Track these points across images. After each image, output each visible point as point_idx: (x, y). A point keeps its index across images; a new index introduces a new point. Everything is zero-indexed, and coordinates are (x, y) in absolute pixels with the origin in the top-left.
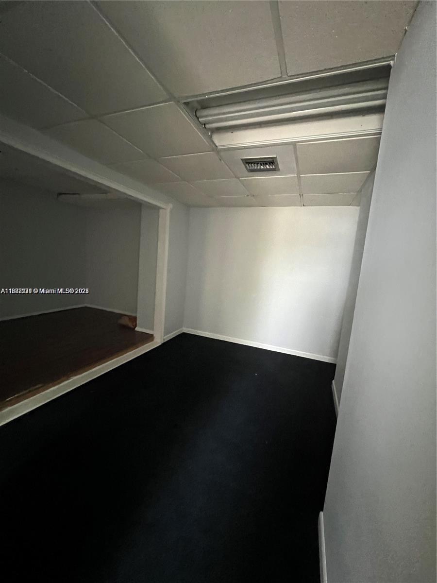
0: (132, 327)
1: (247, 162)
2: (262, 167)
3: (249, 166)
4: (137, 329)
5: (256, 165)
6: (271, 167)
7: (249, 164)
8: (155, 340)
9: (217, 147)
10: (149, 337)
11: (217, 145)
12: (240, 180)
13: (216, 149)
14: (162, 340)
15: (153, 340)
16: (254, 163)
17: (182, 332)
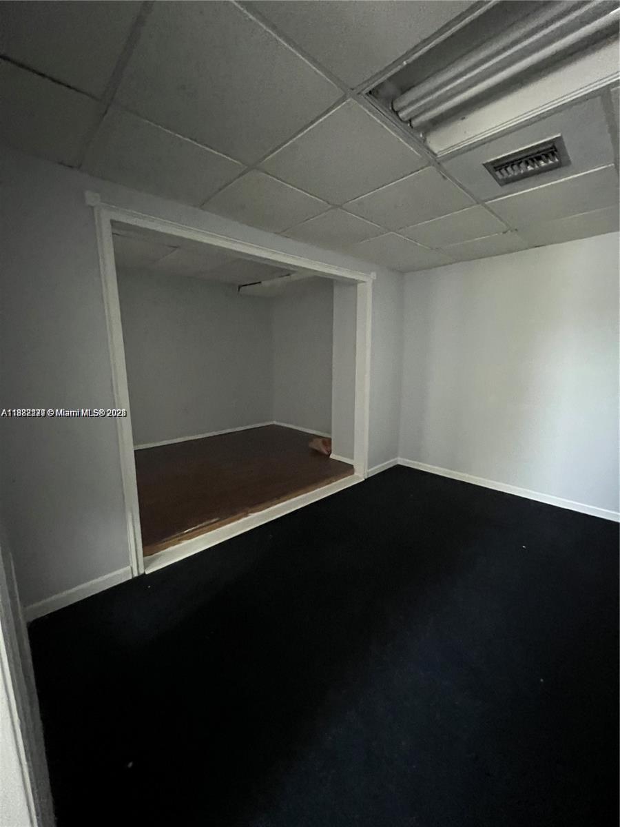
0: (326, 453)
1: (497, 166)
2: (530, 168)
3: (502, 174)
4: (332, 456)
5: (515, 167)
6: (550, 162)
7: (500, 170)
8: (355, 474)
9: (435, 155)
10: (348, 469)
11: (436, 152)
12: (486, 206)
13: (435, 160)
14: (366, 474)
15: (352, 473)
16: (512, 164)
17: (395, 464)
